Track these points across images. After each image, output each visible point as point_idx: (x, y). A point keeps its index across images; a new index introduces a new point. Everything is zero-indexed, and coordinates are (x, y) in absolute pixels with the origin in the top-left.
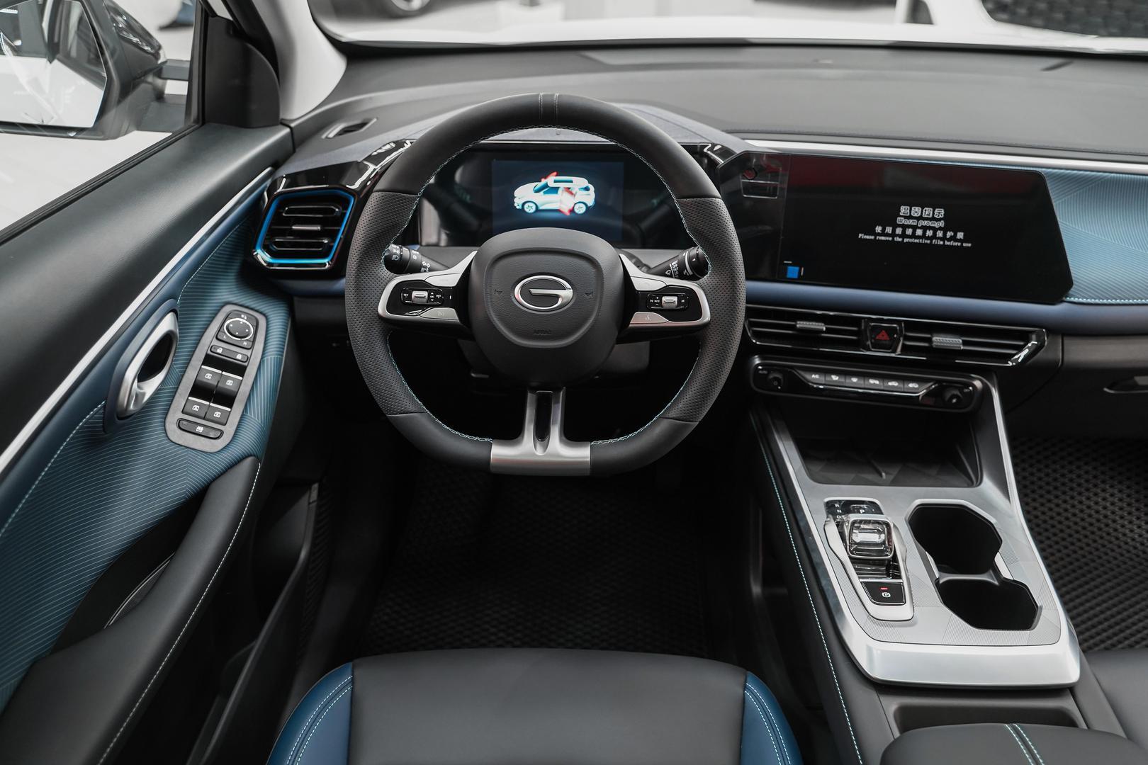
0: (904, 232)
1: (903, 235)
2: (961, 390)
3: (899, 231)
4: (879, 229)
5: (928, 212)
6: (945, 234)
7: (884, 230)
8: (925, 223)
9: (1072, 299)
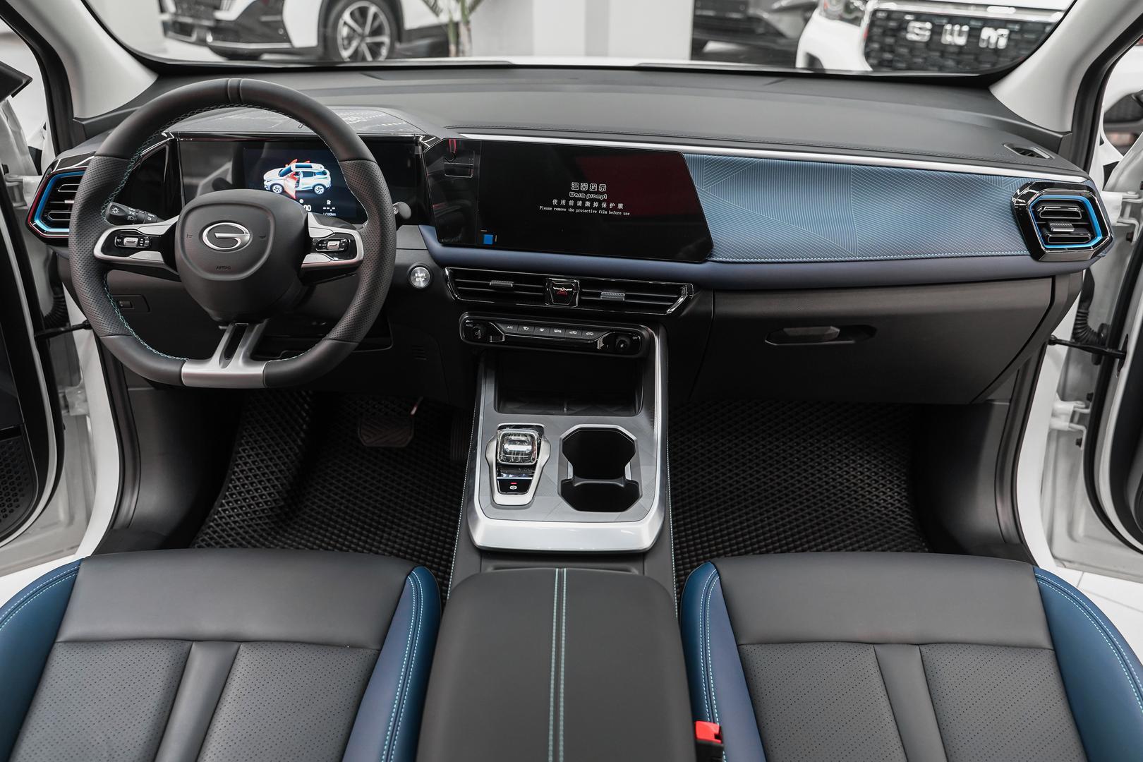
0: (575, 203)
1: (575, 207)
2: (630, 337)
3: (571, 203)
4: (555, 202)
5: (594, 186)
6: (608, 205)
7: (559, 202)
8: (592, 196)
9: (714, 259)
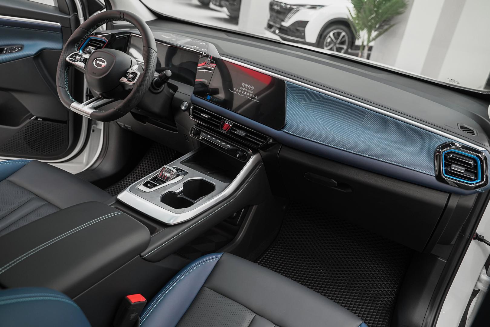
0: (241, 92)
3: (240, 91)
5: (250, 87)
6: (252, 96)
7: (236, 90)
8: (248, 90)
